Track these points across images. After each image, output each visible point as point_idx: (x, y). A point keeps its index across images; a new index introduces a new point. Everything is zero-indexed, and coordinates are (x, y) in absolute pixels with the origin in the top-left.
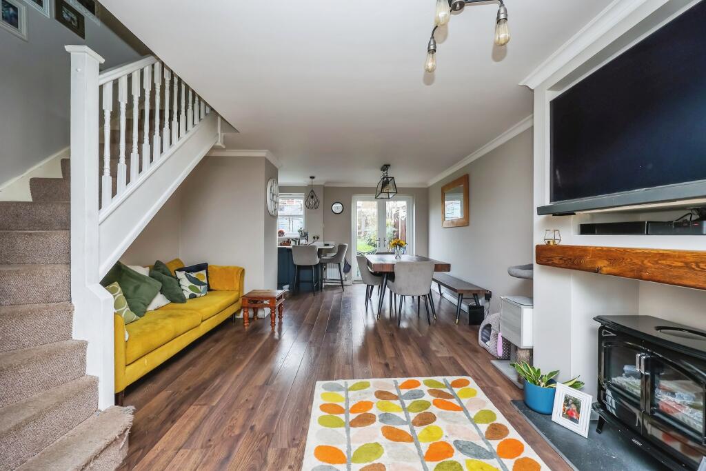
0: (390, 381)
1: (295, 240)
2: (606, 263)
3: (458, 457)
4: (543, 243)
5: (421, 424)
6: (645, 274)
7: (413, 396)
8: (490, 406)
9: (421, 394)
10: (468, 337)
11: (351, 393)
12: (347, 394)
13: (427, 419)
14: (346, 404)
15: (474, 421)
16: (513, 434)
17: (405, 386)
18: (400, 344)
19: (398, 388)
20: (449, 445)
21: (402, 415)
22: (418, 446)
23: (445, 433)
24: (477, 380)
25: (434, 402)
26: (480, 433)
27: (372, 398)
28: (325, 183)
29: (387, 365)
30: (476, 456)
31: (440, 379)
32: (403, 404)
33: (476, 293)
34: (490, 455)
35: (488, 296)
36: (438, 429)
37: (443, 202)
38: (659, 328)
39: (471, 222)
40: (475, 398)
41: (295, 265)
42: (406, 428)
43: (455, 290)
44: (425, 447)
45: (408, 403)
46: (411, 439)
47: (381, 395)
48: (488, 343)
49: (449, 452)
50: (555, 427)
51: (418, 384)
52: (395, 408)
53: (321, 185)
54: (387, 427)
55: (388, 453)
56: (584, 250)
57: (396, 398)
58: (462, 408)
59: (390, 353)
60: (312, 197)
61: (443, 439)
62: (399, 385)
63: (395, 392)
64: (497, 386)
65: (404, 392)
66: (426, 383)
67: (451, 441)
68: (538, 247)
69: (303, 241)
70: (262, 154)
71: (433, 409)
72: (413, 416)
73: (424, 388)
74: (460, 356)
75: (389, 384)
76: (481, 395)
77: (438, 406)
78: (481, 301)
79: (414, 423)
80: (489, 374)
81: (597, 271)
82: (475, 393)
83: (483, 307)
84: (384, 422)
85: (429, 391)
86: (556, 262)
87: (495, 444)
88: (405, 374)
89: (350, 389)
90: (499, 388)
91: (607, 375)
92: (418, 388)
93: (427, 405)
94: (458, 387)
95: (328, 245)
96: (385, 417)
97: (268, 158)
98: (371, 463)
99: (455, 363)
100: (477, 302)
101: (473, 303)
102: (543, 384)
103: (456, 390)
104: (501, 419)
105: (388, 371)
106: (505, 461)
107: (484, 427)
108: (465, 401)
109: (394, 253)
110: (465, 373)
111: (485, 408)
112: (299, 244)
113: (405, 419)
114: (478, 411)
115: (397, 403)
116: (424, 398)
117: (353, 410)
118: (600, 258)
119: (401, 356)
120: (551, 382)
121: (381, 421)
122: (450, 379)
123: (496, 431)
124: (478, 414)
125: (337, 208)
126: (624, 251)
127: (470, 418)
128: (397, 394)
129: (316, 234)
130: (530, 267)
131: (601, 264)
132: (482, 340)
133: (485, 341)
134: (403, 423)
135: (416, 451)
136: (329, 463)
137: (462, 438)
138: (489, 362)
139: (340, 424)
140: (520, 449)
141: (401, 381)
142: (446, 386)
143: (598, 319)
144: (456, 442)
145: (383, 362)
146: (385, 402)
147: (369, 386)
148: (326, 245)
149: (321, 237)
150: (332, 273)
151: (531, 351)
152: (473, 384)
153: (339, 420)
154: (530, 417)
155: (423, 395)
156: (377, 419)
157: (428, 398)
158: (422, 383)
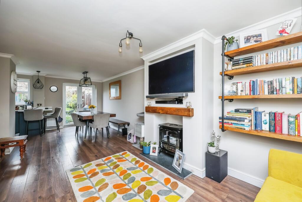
0: (100, 160)
1: (23, 106)
2: (161, 111)
3: (129, 172)
4: (147, 106)
5: (116, 168)
6: (168, 113)
7: (110, 162)
8: (134, 157)
9: (113, 160)
10: (124, 139)
11: (85, 169)
12: (83, 170)
13: (117, 166)
14: (84, 173)
15: (131, 162)
16: (142, 161)
17: (106, 160)
18: (98, 148)
19: (103, 161)
20: (126, 170)
21: (108, 168)
22: (116, 174)
23: (123, 168)
24: (129, 151)
25: (118, 161)
26: (133, 164)
27: (95, 167)
28: (46, 75)
29: (96, 156)
30: (133, 170)
31: (118, 154)
32: (107, 165)
33: (124, 124)
34: (137, 168)
35: (128, 124)
36: (121, 168)
37: (110, 89)
38: (170, 125)
39: (122, 98)
40: (130, 156)
41: (26, 121)
42: (111, 171)
43: (117, 124)
44: (118, 173)
45: (109, 164)
46: (114, 173)
47: (98, 165)
48: (130, 140)
49: (126, 171)
50: (151, 156)
51: (111, 158)
52: (105, 167)
53: (44, 76)
54: (104, 173)
55: (108, 180)
56: (157, 107)
57: (104, 164)
58: (127, 160)
59: (96, 151)
60: (38, 82)
61: (124, 169)
62: (104, 160)
63: (103, 163)
64: (135, 151)
65: (106, 162)
66: (113, 157)
67: (126, 169)
68: (146, 107)
69: (29, 107)
70: (9, 56)
71: (118, 163)
72: (112, 167)
73: (113, 158)
74: (122, 146)
75: (100, 161)
76: (131, 155)
77: (119, 162)
78: (126, 126)
79: (113, 169)
80: (132, 149)
81: (159, 113)
82: (129, 155)
83: (127, 128)
84: (103, 172)
85: (115, 159)
86: (151, 111)
87: (137, 165)
88: (104, 156)
89: (84, 168)
90: (136, 152)
91: (161, 139)
92: (111, 159)
93: (116, 162)
94: (124, 155)
95: (48, 109)
96: (102, 171)
97: (11, 59)
98: (102, 184)
99: (121, 148)
100: (125, 127)
101: (123, 128)
102: (147, 146)
103: (124, 156)
104: (138, 159)
105: (97, 158)
106: (140, 168)
107: (134, 162)
108: (127, 158)
109: (90, 111)
110: (125, 151)
111: (133, 158)
112: (26, 108)
113: (110, 169)
114: (131, 159)
115: (105, 165)
116: (114, 161)
117: (89, 173)
118: (160, 110)
119: (100, 151)
120: (149, 145)
121: (101, 172)
122: (121, 153)
123: (137, 162)
124: (131, 160)
125: (54, 89)
126: (164, 108)
127: (130, 162)
128: (104, 163)
129: (39, 103)
130: (143, 113)
131: (160, 111)
132: (128, 139)
133: (129, 139)
134: (109, 170)
135: (116, 175)
136: (87, 190)
137: (129, 167)
138: (131, 145)
139: (85, 179)
140: (144, 164)
141: (104, 159)
142: (120, 156)
143: (159, 125)
144: (127, 169)
145: (94, 155)
146: (100, 167)
147: (92, 164)
148: (46, 109)
149: (43, 104)
150: (51, 123)
151: (144, 138)
152: (128, 153)
153: (84, 178)
154: (145, 156)
155: (114, 160)
156: (100, 172)
157: (115, 161)
158: (112, 157)
